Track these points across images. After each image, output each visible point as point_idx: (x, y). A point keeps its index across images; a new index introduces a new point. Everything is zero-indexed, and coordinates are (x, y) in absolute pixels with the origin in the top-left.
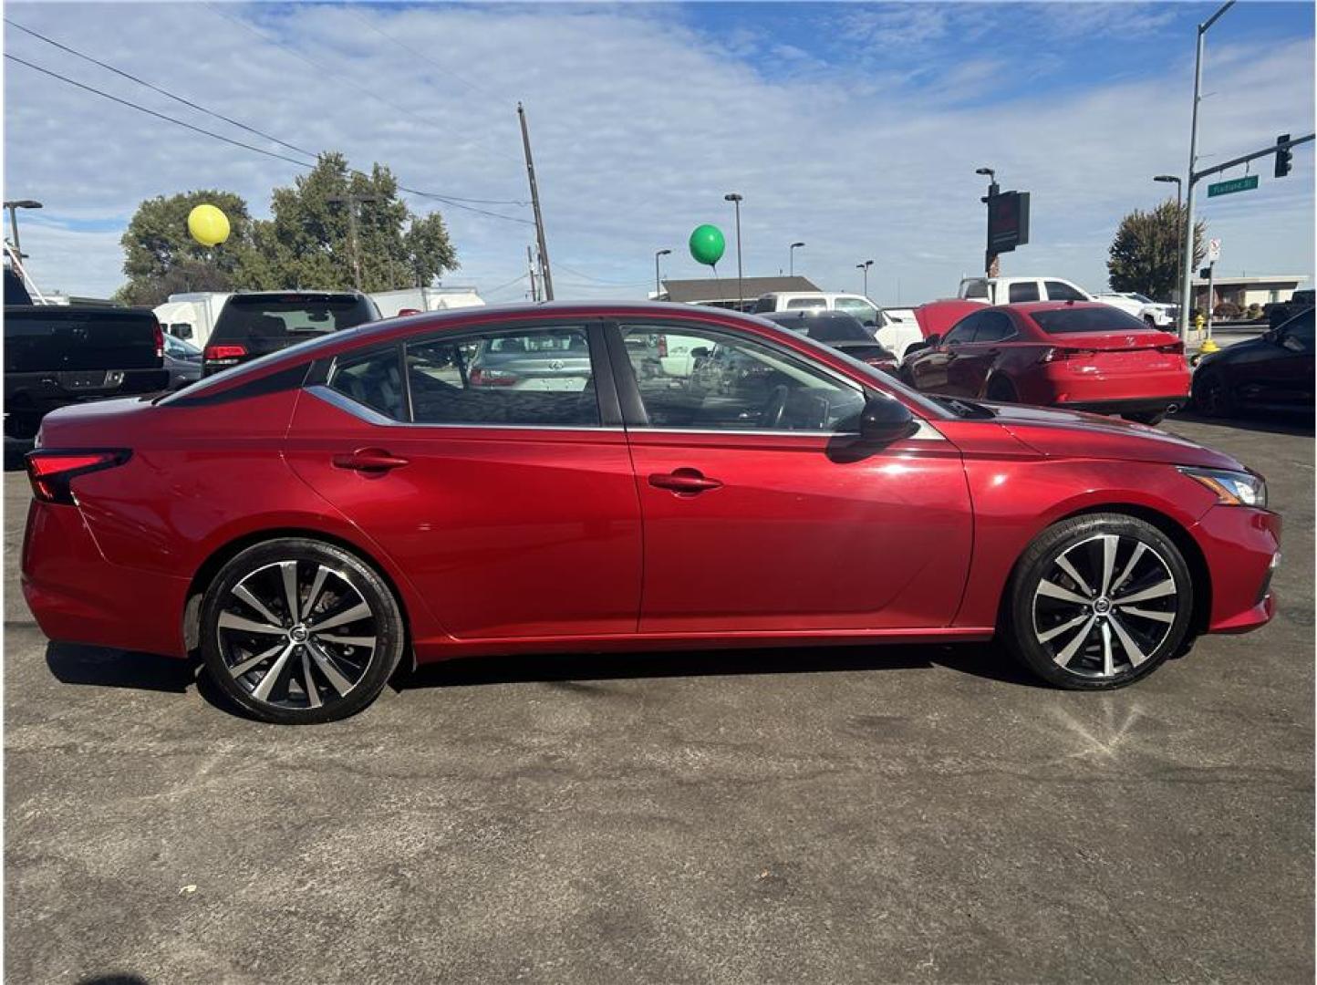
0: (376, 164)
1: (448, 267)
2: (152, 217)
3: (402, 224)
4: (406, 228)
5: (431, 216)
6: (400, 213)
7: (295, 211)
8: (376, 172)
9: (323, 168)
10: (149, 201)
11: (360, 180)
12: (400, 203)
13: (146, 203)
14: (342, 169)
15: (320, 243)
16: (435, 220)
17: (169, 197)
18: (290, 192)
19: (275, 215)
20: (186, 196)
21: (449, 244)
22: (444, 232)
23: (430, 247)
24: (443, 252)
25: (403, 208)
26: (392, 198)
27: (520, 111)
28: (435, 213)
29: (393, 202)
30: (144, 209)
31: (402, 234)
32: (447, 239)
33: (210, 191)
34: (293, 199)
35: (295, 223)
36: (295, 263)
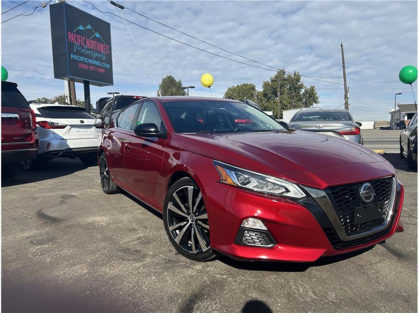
0: (295, 71)
1: (316, 103)
2: (230, 92)
3: (301, 90)
4: (303, 91)
5: (311, 87)
6: (301, 87)
7: (269, 88)
8: (295, 74)
9: (278, 74)
10: (230, 87)
11: (289, 77)
12: (302, 83)
13: (229, 88)
14: (284, 74)
15: (275, 97)
16: (313, 88)
17: (235, 86)
18: (268, 82)
19: (263, 89)
20: (240, 85)
21: (316, 95)
22: (315, 92)
23: (310, 97)
24: (314, 98)
25: (302, 85)
26: (299, 82)
27: (341, 45)
28: (313, 86)
29: (299, 83)
30: (228, 90)
31: (301, 93)
32: (316, 94)
33: (246, 84)
34: (268, 84)
35: (268, 91)
36: (267, 103)
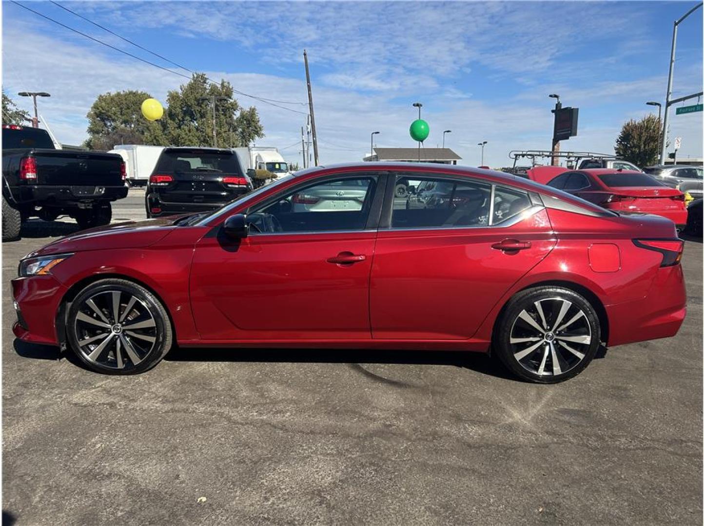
0: (223, 80)
1: (259, 136)
2: (103, 104)
3: (235, 112)
4: (237, 114)
5: (251, 109)
6: (234, 107)
7: (179, 103)
8: (222, 84)
9: (195, 81)
10: (103, 95)
11: (214, 89)
12: (235, 101)
13: (101, 96)
14: (205, 82)
15: (191, 121)
16: (253, 111)
17: (113, 94)
18: (177, 93)
19: (168, 105)
20: (122, 93)
21: (260, 124)
22: (257, 117)
23: (249, 124)
24: (256, 128)
25: (236, 104)
26: (230, 98)
27: (305, 55)
28: (253, 107)
29: (231, 100)
30: (99, 99)
31: (235, 118)
32: (258, 121)
33: (134, 91)
34: (178, 97)
35: (179, 110)
36: (178, 131)
